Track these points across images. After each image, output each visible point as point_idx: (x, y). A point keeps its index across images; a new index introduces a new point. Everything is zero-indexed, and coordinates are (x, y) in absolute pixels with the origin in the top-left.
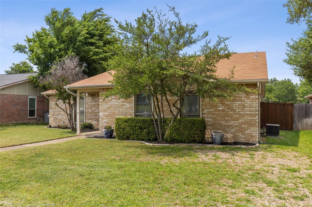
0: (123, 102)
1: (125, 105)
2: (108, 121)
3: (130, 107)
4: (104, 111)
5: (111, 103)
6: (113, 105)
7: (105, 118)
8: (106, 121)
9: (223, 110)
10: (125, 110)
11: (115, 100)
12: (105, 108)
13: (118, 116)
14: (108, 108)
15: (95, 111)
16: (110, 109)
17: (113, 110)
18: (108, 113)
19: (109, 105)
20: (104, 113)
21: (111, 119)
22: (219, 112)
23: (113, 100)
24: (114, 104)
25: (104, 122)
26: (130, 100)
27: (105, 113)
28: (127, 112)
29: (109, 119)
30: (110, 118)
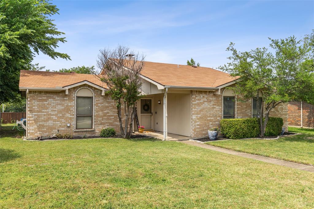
0: (213, 105)
1: (215, 108)
2: (201, 124)
3: (219, 109)
4: (197, 114)
5: (203, 106)
6: (205, 108)
7: (197, 120)
8: (199, 123)
9: (274, 112)
10: (216, 112)
11: (207, 103)
12: (197, 111)
13: (210, 118)
14: (201, 111)
15: (108, 114)
16: (203, 111)
17: (205, 112)
18: (200, 116)
19: (202, 108)
20: (196, 115)
21: (203, 122)
22: (272, 113)
23: (205, 103)
24: (206, 106)
25: (197, 125)
26: (219, 103)
27: (198, 116)
28: (217, 114)
29: (202, 122)
30: (202, 120)
